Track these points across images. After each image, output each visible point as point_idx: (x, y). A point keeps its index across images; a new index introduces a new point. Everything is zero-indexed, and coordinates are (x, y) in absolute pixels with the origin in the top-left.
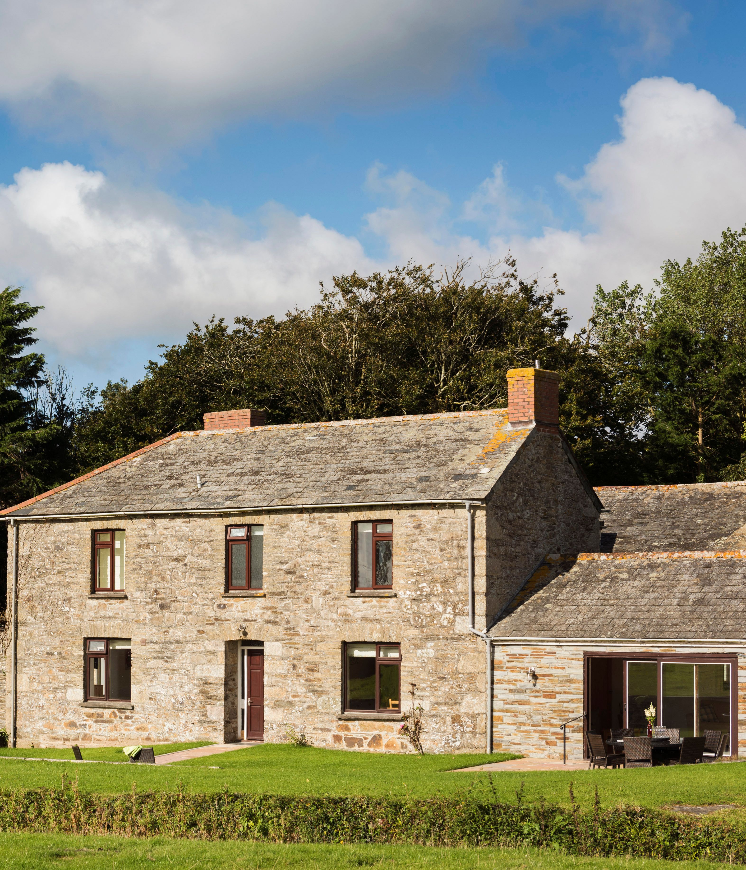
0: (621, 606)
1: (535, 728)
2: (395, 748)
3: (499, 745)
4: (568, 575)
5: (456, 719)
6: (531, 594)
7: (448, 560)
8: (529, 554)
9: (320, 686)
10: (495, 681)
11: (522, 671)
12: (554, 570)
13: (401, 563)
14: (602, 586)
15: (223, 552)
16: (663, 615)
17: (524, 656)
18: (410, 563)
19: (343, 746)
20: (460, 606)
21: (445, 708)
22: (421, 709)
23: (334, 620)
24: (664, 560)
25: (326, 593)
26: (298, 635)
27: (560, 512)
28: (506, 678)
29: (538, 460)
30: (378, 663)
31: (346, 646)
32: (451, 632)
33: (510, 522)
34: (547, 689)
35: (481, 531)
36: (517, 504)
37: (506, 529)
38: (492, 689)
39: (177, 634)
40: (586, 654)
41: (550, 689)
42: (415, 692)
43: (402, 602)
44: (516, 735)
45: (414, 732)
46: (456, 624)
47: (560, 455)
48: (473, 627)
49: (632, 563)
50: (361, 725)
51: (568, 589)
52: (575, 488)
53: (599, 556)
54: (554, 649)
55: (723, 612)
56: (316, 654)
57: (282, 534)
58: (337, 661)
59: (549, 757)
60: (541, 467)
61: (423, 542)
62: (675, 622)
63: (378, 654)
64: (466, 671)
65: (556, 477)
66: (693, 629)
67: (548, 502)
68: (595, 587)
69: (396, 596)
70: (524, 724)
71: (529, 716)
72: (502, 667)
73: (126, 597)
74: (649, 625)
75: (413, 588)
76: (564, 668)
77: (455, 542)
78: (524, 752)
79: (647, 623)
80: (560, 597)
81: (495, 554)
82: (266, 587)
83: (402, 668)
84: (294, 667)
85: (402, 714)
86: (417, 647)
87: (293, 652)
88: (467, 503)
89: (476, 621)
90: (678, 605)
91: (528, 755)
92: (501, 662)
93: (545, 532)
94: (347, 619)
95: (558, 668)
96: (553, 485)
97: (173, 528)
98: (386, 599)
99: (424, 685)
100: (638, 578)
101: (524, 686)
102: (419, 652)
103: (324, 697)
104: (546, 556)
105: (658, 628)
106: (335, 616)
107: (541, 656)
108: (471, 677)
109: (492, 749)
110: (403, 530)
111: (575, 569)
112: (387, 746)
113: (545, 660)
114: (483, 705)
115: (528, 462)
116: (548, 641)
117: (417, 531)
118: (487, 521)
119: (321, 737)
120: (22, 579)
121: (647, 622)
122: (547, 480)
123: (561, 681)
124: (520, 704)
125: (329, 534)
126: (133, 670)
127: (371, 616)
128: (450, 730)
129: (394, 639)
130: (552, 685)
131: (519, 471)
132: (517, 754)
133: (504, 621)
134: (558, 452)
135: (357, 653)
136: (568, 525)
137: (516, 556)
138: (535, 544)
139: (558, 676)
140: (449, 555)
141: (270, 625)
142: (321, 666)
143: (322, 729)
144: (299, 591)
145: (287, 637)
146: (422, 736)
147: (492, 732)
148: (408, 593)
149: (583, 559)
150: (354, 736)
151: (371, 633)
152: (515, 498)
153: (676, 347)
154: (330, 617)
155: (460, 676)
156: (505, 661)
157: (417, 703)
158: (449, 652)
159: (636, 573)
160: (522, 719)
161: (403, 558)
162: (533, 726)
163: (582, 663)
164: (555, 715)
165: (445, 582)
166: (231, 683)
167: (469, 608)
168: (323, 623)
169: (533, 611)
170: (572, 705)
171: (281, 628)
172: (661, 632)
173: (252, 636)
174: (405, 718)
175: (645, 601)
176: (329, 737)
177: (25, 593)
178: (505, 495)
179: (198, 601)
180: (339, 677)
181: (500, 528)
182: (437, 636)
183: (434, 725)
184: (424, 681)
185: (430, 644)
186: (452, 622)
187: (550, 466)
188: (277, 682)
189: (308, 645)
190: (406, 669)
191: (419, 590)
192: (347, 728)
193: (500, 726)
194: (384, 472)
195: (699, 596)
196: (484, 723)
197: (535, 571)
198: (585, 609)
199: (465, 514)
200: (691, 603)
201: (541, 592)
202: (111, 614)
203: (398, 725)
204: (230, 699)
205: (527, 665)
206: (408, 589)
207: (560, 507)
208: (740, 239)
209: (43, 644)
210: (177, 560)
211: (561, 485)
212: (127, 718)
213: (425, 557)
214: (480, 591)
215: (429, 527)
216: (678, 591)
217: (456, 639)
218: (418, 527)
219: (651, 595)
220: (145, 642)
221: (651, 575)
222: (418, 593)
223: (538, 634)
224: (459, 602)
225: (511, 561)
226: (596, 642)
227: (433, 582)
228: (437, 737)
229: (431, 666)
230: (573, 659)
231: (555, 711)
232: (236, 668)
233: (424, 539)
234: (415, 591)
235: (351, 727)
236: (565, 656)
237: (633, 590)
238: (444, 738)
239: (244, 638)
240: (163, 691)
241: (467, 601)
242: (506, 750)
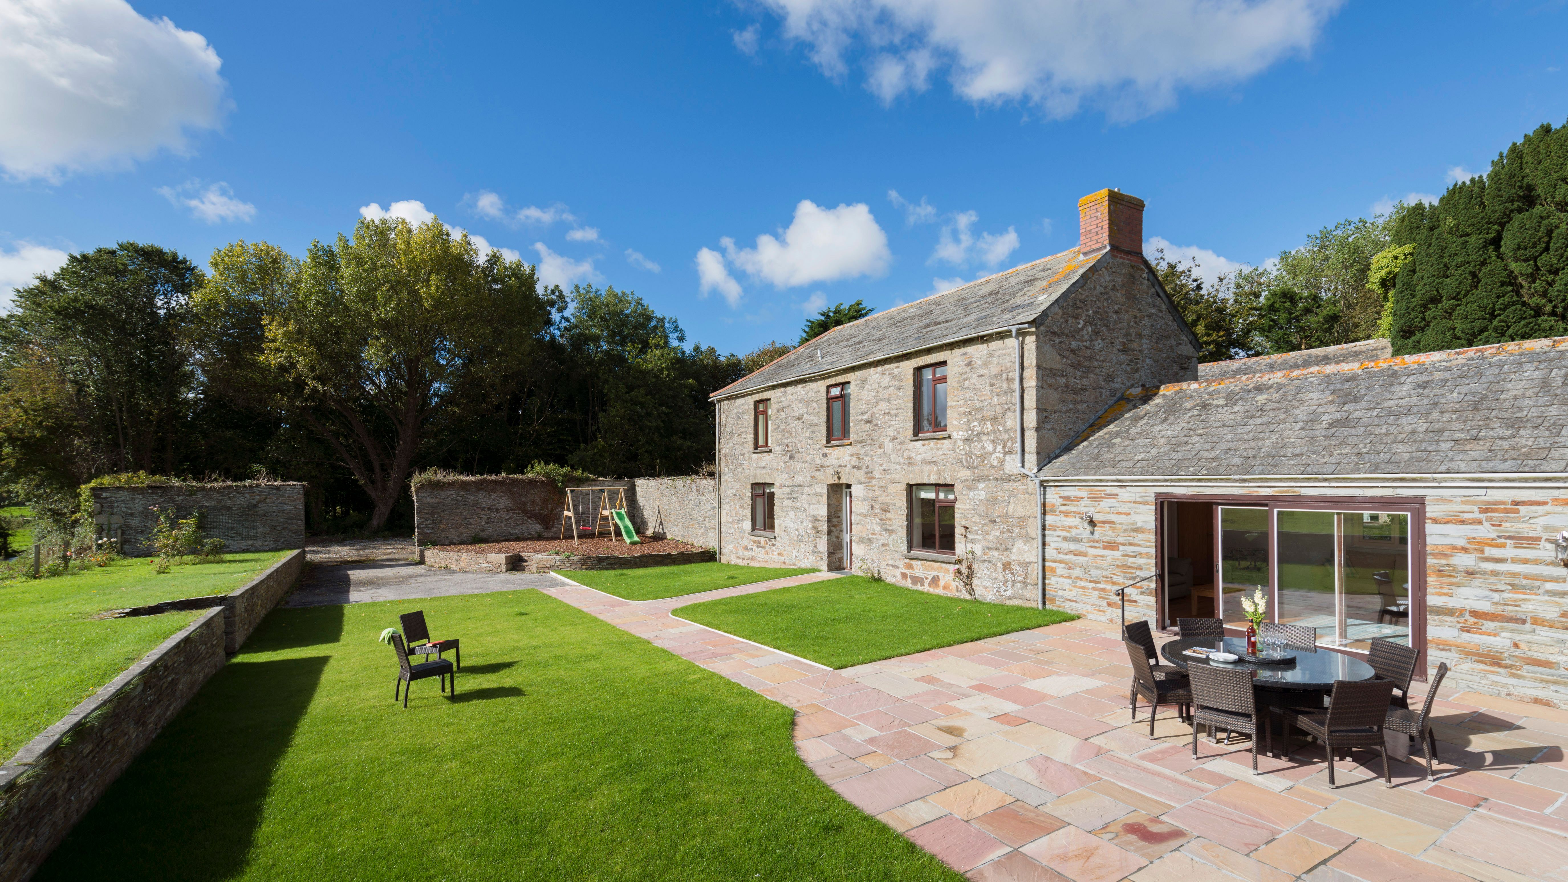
0: (1213, 436)
1: (1093, 585)
2: (951, 590)
3: (1053, 600)
4: (1147, 407)
5: (1006, 566)
6: (1100, 429)
7: (997, 395)
8: (1101, 388)
9: (891, 526)
10: (1047, 527)
11: (1077, 516)
12: (1131, 404)
13: (954, 404)
14: (1188, 415)
15: (825, 409)
16: (1277, 443)
17: (1079, 499)
18: (962, 402)
19: (908, 584)
20: (1009, 444)
21: (996, 553)
22: (973, 553)
23: (900, 464)
24: (1279, 380)
25: (894, 438)
26: (874, 478)
27: (1145, 346)
28: (1059, 524)
29: (1114, 288)
30: (937, 504)
31: (910, 487)
32: (1001, 472)
33: (1073, 351)
34: (1108, 539)
35: (1031, 359)
36: (1084, 332)
37: (1067, 358)
38: (1044, 536)
39: (799, 479)
40: (1158, 496)
41: (1112, 539)
42: (968, 535)
43: (955, 442)
44: (1071, 590)
45: (968, 577)
46: (1006, 463)
47: (1145, 287)
48: (1023, 466)
49: (1232, 388)
50: (922, 565)
51: (1145, 421)
52: (1166, 324)
53: (1189, 385)
54: (1116, 490)
55: (1387, 434)
56: (888, 496)
57: (863, 387)
58: (901, 502)
59: (1111, 621)
60: (1119, 296)
61: (974, 379)
62: (1298, 451)
63: (937, 495)
64: (1016, 515)
65: (1139, 309)
66: (1332, 460)
67: (1127, 335)
68: (1179, 417)
69: (949, 437)
70: (1081, 579)
71: (1087, 570)
72: (1055, 511)
73: (771, 451)
74: (1254, 456)
75: (965, 428)
76: (1129, 514)
77: (1004, 375)
78: (1080, 612)
79: (1251, 455)
80: (1133, 430)
81: (1050, 386)
82: (853, 436)
83: (956, 510)
84: (872, 507)
85: (956, 557)
86: (970, 488)
87: (871, 494)
88: (1014, 329)
89: (1026, 460)
90: (1302, 429)
91: (1085, 616)
92: (1053, 505)
93: (1124, 366)
94: (910, 462)
95: (1121, 514)
96: (1136, 317)
97: (796, 393)
98: (941, 441)
99: (975, 528)
100: (1240, 403)
101: (1080, 534)
102: (971, 494)
103: (894, 536)
104: (1126, 391)
105: (1270, 460)
106: (901, 460)
107: (1100, 499)
108: (1022, 522)
109: (1044, 603)
110: (956, 370)
111: (1157, 400)
112: (944, 588)
113: (1105, 504)
114: (1034, 553)
115: (1099, 289)
116: (1108, 481)
117: (968, 369)
118: (1037, 347)
119: (892, 573)
120: (722, 440)
121: (1251, 453)
122: (1127, 312)
123: (1126, 530)
124: (1075, 555)
125: (896, 383)
126: (775, 507)
127: (929, 459)
128: (1001, 578)
129: (948, 482)
130: (1113, 534)
131: (1087, 296)
132: (1073, 613)
133: (1061, 459)
134: (1142, 284)
135: (924, 495)
136: (1156, 361)
137: (1082, 390)
138: (1110, 378)
139: (1121, 524)
140: (999, 390)
141: (855, 470)
142: (891, 507)
143: (892, 566)
144: (875, 438)
145: (867, 480)
146: (975, 582)
147: (1044, 584)
148: (961, 433)
149: (1168, 390)
150: (917, 575)
151: (930, 475)
152: (1080, 326)
153: (1285, 302)
154: (897, 461)
155: (1011, 520)
156: (1058, 504)
157: (969, 545)
158: (999, 494)
159: (1237, 397)
160: (1078, 572)
161: (956, 399)
162: (1091, 581)
163: (1154, 508)
164: (1117, 571)
165: (994, 419)
166: (835, 520)
167: (1018, 446)
168: (892, 467)
169: (1097, 447)
170: (1140, 561)
171: (862, 472)
172: (1275, 466)
173: (844, 480)
174: (959, 561)
175: (1249, 428)
176: (898, 574)
177: (724, 451)
178: (1067, 321)
179: (810, 451)
180: (905, 518)
181: (1058, 357)
182: (988, 476)
183: (986, 571)
184: (976, 524)
185: (981, 486)
186: (1002, 462)
187: (1131, 297)
188: (861, 520)
189: (882, 487)
190: (960, 511)
191: (970, 429)
192: (911, 567)
193: (1053, 578)
194: (952, 320)
195: (1338, 416)
196: (1035, 572)
197: (1110, 407)
198: (1162, 441)
199: (1012, 343)
200: (1324, 425)
201: (1112, 426)
202: (764, 465)
203: (953, 568)
204: (835, 534)
205: (1085, 510)
206: (960, 430)
207: (1144, 341)
208: (1334, 233)
209: (732, 488)
210: (799, 419)
211: (1146, 318)
212: (773, 545)
213: (976, 394)
214: (1030, 426)
215: (979, 362)
216: (1301, 412)
217: (1006, 479)
218: (969, 364)
219: (1259, 421)
220: (782, 486)
221: (1258, 398)
222: (970, 432)
223: (1096, 473)
224: (1008, 439)
225: (1075, 394)
226: (1172, 481)
227: (983, 420)
228: (989, 584)
229: (982, 509)
230: (1140, 503)
231: (1118, 566)
232: (841, 508)
233: (975, 376)
234: (967, 431)
235: (915, 566)
236: (1130, 499)
237: (1232, 416)
238: (995, 586)
239: (837, 481)
240: (792, 525)
241: (1016, 437)
242: (1060, 607)
